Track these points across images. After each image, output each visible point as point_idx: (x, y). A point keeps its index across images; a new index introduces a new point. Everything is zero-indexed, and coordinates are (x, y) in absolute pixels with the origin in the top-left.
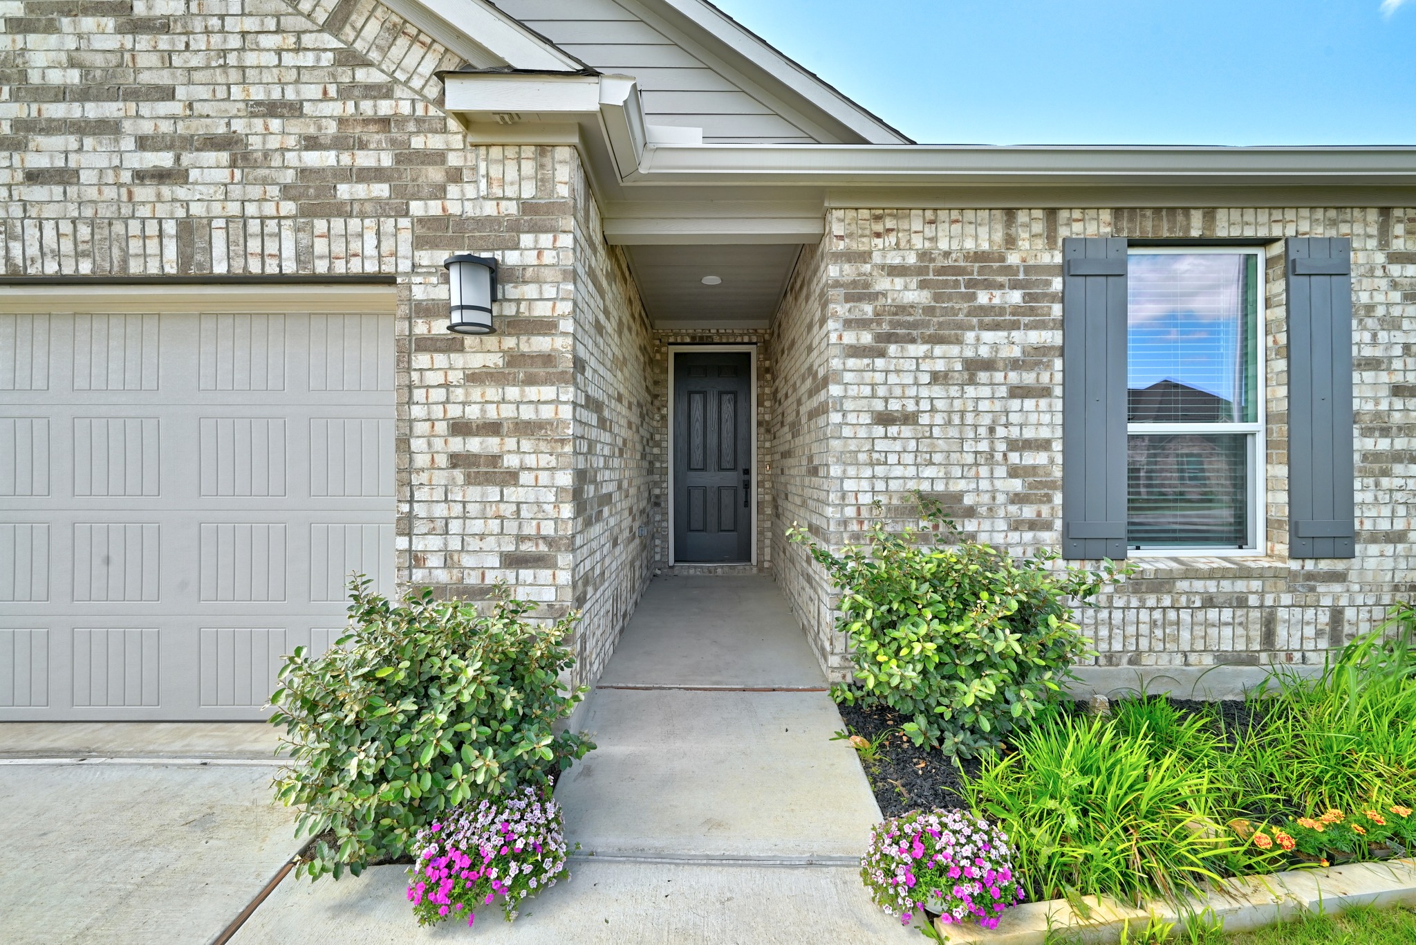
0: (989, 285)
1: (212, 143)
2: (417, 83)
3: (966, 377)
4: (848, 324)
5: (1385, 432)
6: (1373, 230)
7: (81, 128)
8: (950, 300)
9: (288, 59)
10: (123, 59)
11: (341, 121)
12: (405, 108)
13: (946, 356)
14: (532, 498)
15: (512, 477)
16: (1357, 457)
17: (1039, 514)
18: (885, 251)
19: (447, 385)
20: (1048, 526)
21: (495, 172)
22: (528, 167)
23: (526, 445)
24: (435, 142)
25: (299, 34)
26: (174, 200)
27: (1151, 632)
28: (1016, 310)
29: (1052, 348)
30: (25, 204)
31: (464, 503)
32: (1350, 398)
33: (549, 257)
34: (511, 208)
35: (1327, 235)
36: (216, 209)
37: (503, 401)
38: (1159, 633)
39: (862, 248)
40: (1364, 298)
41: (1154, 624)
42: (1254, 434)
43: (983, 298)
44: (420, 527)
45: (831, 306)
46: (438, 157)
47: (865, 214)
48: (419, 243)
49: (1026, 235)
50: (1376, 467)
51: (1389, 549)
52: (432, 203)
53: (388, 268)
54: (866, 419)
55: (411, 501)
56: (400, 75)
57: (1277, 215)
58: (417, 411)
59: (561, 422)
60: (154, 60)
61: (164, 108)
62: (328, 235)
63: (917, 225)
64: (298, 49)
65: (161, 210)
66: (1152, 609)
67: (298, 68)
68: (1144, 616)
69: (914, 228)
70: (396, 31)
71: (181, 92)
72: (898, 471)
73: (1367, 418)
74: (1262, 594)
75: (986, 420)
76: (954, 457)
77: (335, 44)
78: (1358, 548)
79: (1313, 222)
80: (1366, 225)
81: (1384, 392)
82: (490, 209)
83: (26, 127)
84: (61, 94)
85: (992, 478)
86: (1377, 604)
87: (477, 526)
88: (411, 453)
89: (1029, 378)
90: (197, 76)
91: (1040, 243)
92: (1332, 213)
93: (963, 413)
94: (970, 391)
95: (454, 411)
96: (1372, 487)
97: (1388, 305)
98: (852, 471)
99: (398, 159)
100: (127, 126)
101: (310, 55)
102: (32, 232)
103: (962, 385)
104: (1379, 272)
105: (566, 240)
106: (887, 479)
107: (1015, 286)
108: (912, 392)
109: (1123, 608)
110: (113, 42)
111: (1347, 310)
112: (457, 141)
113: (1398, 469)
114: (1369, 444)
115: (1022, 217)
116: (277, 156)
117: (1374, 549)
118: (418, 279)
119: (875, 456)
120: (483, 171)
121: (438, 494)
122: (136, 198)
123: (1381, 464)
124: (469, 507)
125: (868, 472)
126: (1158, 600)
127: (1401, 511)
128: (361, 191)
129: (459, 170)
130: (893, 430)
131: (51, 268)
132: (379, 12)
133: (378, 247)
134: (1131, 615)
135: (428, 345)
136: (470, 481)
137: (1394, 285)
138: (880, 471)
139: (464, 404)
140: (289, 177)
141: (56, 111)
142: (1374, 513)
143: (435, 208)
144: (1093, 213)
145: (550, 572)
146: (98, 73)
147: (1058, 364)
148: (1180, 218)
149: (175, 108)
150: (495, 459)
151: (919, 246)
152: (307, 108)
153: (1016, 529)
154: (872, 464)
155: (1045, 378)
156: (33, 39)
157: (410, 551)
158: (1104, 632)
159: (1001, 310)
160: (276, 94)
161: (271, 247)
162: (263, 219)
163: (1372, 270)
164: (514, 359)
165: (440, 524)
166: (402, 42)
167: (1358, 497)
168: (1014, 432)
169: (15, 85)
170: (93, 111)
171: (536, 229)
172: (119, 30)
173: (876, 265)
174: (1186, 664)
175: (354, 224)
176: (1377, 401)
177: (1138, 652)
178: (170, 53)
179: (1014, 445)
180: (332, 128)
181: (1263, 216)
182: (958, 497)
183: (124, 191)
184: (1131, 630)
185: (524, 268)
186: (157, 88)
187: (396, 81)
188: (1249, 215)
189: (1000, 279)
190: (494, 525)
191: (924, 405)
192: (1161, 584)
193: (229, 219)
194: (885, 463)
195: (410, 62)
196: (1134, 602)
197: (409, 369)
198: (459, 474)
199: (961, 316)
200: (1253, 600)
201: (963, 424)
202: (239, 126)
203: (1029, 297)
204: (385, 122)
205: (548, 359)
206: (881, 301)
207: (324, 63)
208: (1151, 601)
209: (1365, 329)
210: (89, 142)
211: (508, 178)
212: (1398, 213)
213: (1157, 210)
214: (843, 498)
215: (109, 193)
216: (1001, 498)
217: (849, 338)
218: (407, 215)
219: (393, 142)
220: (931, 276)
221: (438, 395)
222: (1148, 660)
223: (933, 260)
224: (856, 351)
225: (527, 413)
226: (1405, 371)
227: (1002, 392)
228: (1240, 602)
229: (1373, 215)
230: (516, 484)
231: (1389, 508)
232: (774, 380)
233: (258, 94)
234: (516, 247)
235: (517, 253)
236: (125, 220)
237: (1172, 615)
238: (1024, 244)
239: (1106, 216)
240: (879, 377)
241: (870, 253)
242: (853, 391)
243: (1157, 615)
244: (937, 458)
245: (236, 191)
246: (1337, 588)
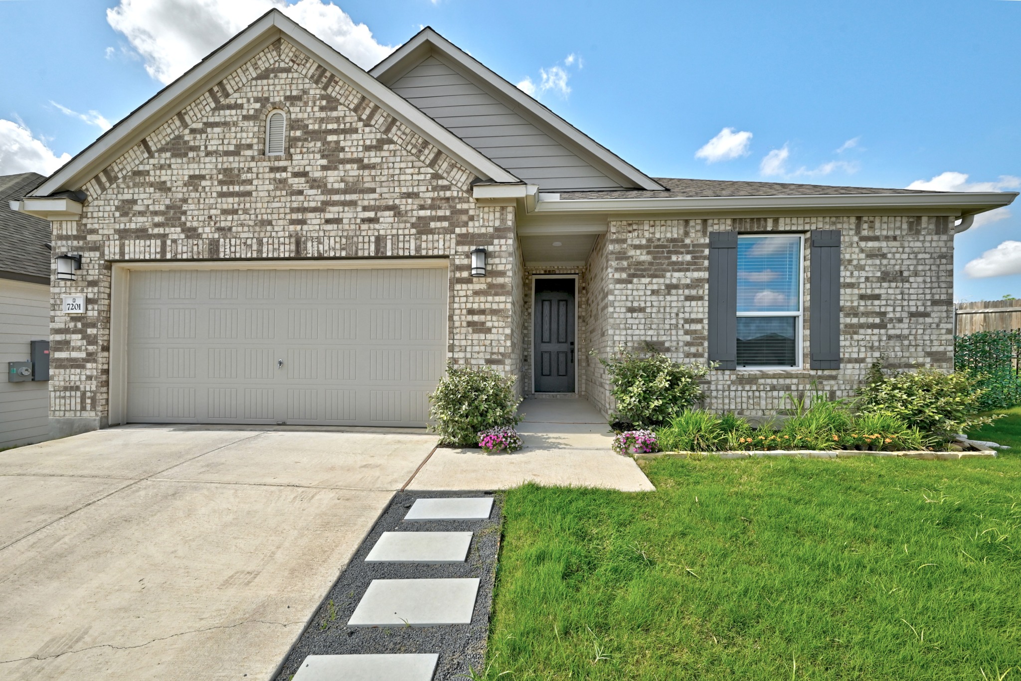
0: (677, 253)
1: (388, 208)
2: (459, 185)
3: (666, 292)
4: (617, 270)
5: (856, 315)
6: (853, 226)
7: (344, 204)
8: (660, 259)
9: (415, 177)
10: (359, 179)
11: (433, 199)
12: (455, 194)
13: (658, 283)
14: (496, 338)
15: (489, 331)
16: (842, 326)
17: (698, 351)
18: (633, 239)
19: (466, 296)
20: (702, 356)
21: (486, 216)
22: (498, 215)
23: (494, 318)
24: (465, 206)
25: (419, 168)
26: (374, 229)
27: (748, 401)
28: (688, 263)
29: (704, 279)
30: (324, 231)
31: (472, 340)
32: (839, 300)
33: (504, 248)
34: (491, 230)
35: (831, 229)
36: (389, 232)
37: (487, 302)
38: (751, 401)
39: (623, 237)
40: (847, 257)
41: (749, 397)
42: (798, 317)
43: (674, 258)
44: (457, 349)
45: (610, 262)
46: (466, 212)
47: (625, 223)
48: (458, 243)
49: (694, 231)
50: (851, 330)
51: (857, 366)
52: (463, 229)
53: (447, 253)
54: (624, 310)
55: (453, 339)
56: (454, 182)
57: (807, 220)
58: (456, 306)
59: (508, 310)
60: (369, 179)
61: (372, 196)
62: (426, 241)
63: (646, 227)
64: (419, 173)
65: (370, 233)
66: (748, 391)
67: (418, 180)
68: (744, 394)
69: (645, 229)
70: (453, 166)
71: (378, 190)
72: (637, 332)
73: (847, 309)
74: (798, 385)
75: (675, 310)
76: (661, 326)
77: (431, 171)
78: (842, 366)
79: (824, 223)
80: (850, 224)
81: (856, 298)
82: (483, 230)
83: (326, 204)
84: (337, 192)
85: (677, 335)
86: (851, 389)
87: (476, 349)
88: (454, 321)
89: (694, 292)
90: (384, 184)
91: (699, 234)
92: (833, 219)
93: (665, 307)
94: (668, 298)
95: (469, 306)
96: (849, 339)
97: (859, 260)
98: (617, 332)
99: (452, 213)
100: (360, 203)
101: (423, 175)
102: (326, 241)
103: (665, 296)
104: (855, 245)
105: (510, 242)
106: (632, 335)
107: (688, 253)
108: (643, 298)
109: (735, 391)
110: (356, 173)
111: (839, 262)
112: (473, 206)
113: (862, 331)
114: (848, 320)
115: (692, 223)
116: (410, 212)
117: (850, 366)
118: (457, 257)
119: (627, 326)
120: (481, 216)
121: (463, 337)
122: (362, 229)
123: (853, 329)
124: (474, 342)
125: (624, 332)
126: (751, 387)
127: (863, 349)
128: (438, 224)
129: (473, 216)
130: (635, 315)
131: (332, 254)
132: (447, 160)
133: (444, 245)
134: (739, 393)
135: (461, 281)
136: (474, 332)
137: (862, 251)
138: (629, 332)
139: (472, 303)
140: (414, 220)
141: (336, 198)
142: (850, 350)
143: (464, 230)
144: (723, 221)
145: (502, 366)
146: (350, 184)
147: (707, 286)
148: (762, 222)
149: (376, 196)
150: (483, 323)
151: (647, 236)
152: (421, 195)
153: (688, 357)
154: (626, 329)
155: (701, 292)
156: (330, 173)
157: (453, 358)
158: (727, 401)
159: (682, 263)
160: (410, 190)
161: (407, 246)
162: (404, 235)
163: (852, 244)
164: (491, 286)
165: (463, 348)
166: (455, 170)
167: (842, 343)
168: (687, 316)
169: (323, 189)
170: (348, 197)
171: (499, 237)
172: (358, 169)
173: (629, 245)
174: (764, 415)
175: (436, 237)
176: (852, 302)
177: (742, 410)
178: (375, 176)
179: (687, 321)
180: (429, 202)
181: (801, 221)
182: (663, 343)
183: (357, 226)
184: (739, 400)
185: (495, 252)
186: (370, 189)
187: (452, 184)
188: (794, 221)
189: (682, 250)
190: (483, 348)
191: (649, 304)
192: (752, 381)
193: (393, 236)
194: (632, 329)
195: (457, 177)
196: (740, 388)
197: (453, 290)
198: (470, 329)
199: (664, 266)
200: (793, 387)
201: (665, 312)
202: (397, 202)
203: (694, 258)
204: (447, 199)
205: (502, 286)
206: (631, 260)
207: (427, 178)
208: (747, 387)
209: (847, 270)
210: (346, 209)
211: (490, 219)
212: (865, 219)
213: (752, 219)
214: (614, 343)
215: (353, 227)
216: (681, 344)
217: (617, 276)
218: (454, 233)
219: (450, 207)
220: (652, 249)
221: (463, 299)
222: (747, 413)
223: (653, 242)
224: (620, 281)
225: (495, 306)
226: (866, 288)
227: (682, 298)
228: (788, 388)
229: (853, 220)
230: (491, 333)
231: (857, 348)
232: (587, 293)
233: (404, 190)
234: (492, 244)
235: (492, 247)
236: (358, 237)
237: (757, 394)
238: (692, 235)
239: (729, 222)
240: (629, 292)
241: (627, 239)
242: (618, 298)
243: (750, 394)
244: (654, 326)
245: (395, 225)
246: (832, 382)
